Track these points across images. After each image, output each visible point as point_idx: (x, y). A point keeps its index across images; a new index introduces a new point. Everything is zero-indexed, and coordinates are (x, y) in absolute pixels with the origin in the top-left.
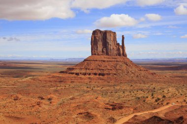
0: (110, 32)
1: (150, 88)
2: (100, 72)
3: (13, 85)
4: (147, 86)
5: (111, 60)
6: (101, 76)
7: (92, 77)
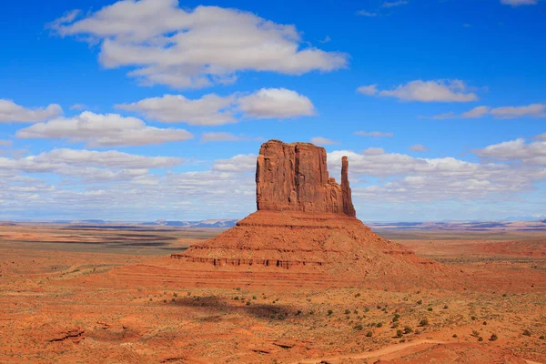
0: (311, 146)
1: (409, 302)
2: (277, 256)
3: (36, 291)
4: (402, 295)
5: (311, 223)
6: (281, 270)
7: (256, 270)
